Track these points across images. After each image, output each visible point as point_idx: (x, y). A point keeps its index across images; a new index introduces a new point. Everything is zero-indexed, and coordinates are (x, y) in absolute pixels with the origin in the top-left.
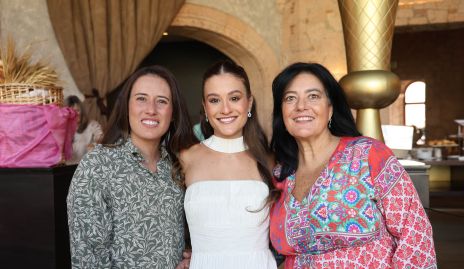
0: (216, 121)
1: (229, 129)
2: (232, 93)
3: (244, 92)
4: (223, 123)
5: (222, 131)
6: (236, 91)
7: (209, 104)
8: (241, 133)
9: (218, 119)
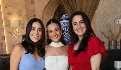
0: (52, 38)
1: (57, 40)
2: (56, 29)
3: (59, 28)
4: (54, 38)
5: (55, 41)
6: (57, 28)
7: (49, 33)
8: (60, 41)
9: (53, 37)
